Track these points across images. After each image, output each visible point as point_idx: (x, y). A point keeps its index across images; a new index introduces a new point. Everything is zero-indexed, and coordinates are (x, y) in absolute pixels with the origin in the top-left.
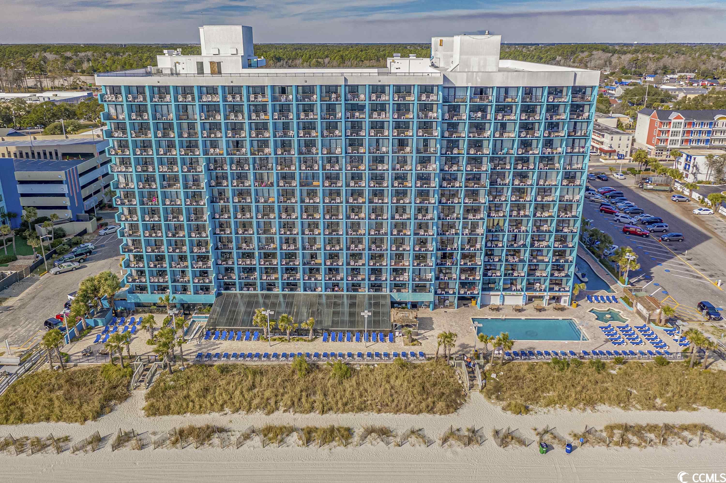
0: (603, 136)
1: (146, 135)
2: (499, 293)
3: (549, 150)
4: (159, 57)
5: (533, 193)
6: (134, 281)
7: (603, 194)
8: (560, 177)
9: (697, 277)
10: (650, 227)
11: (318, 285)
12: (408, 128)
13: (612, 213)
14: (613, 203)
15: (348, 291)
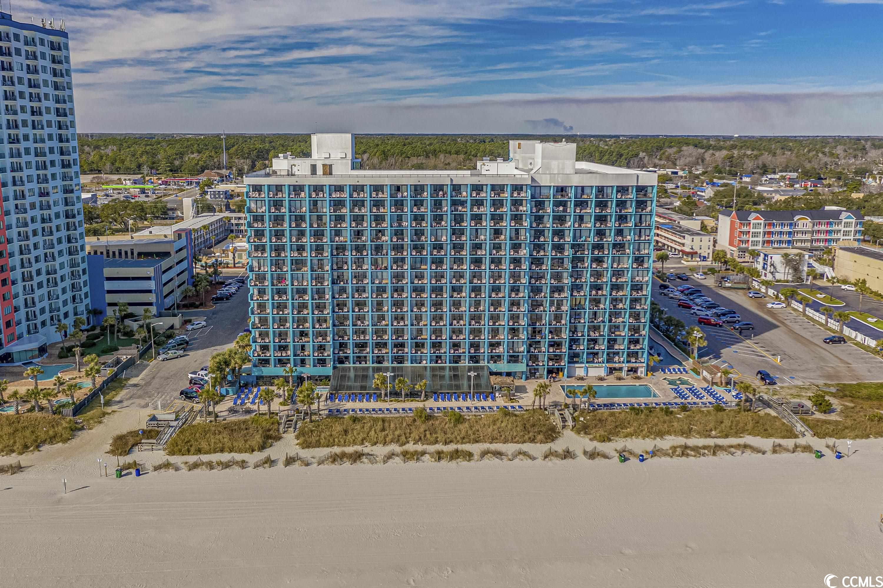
0: (684, 237)
1: (282, 225)
2: (583, 365)
3: (620, 238)
4: (274, 160)
5: (609, 275)
6: (259, 355)
7: (682, 292)
8: (630, 261)
9: (761, 356)
10: (724, 319)
11: (423, 358)
12: (502, 219)
13: (689, 307)
14: (691, 300)
15: (450, 363)
